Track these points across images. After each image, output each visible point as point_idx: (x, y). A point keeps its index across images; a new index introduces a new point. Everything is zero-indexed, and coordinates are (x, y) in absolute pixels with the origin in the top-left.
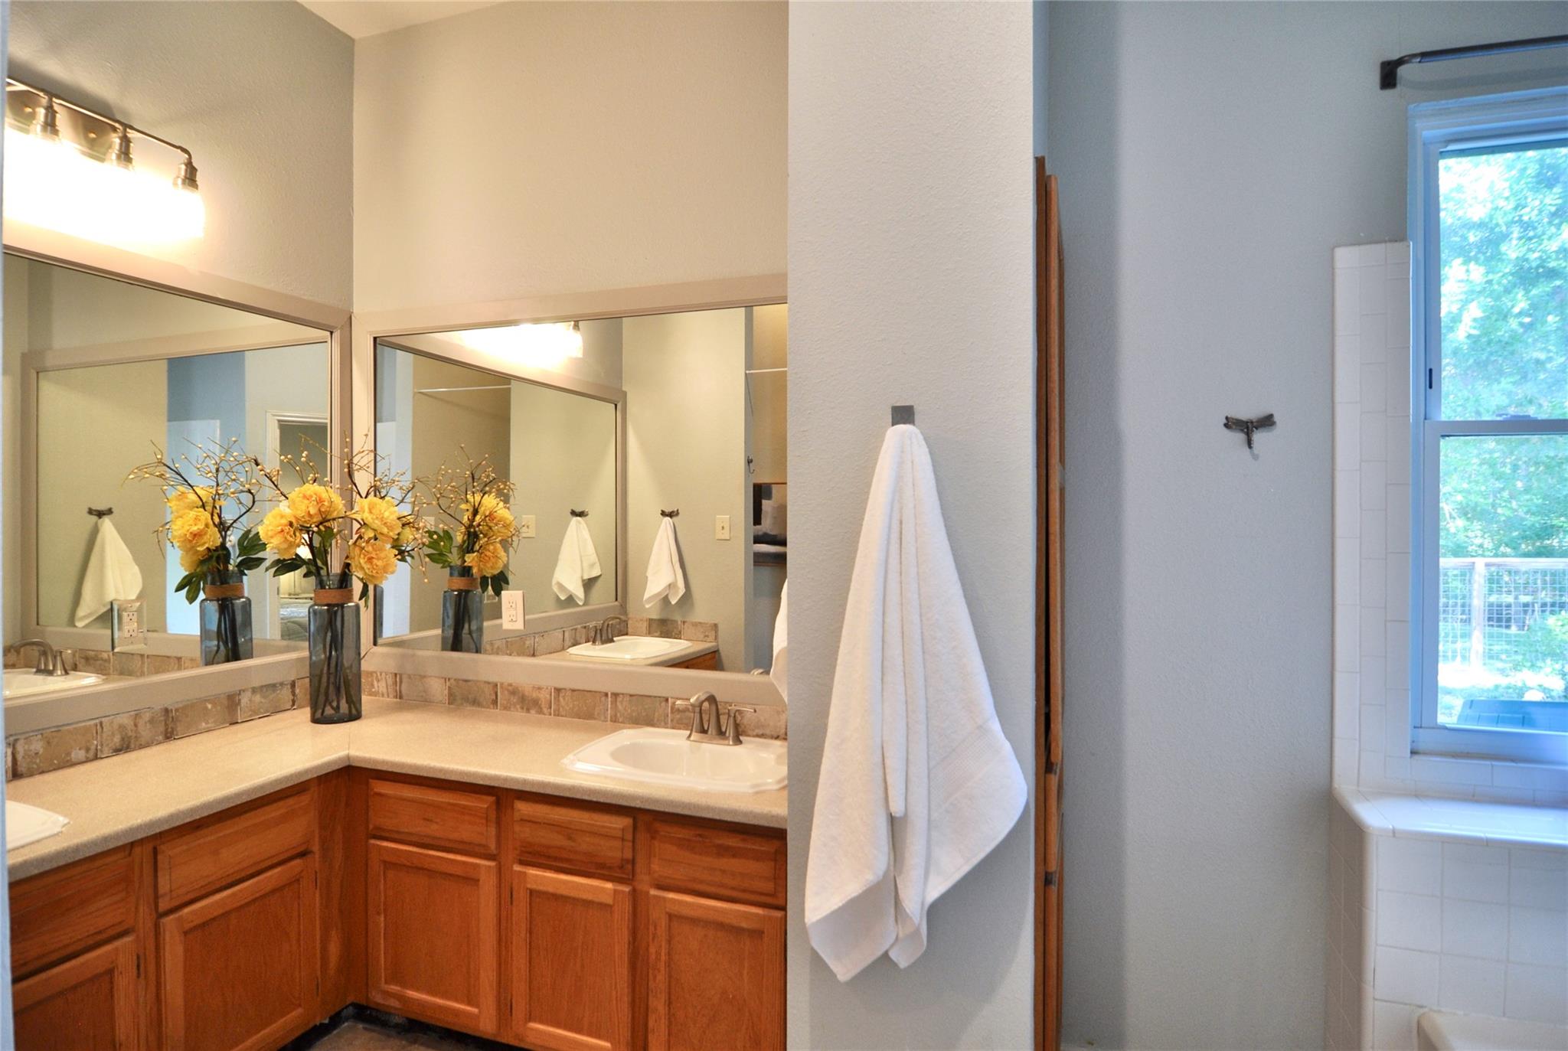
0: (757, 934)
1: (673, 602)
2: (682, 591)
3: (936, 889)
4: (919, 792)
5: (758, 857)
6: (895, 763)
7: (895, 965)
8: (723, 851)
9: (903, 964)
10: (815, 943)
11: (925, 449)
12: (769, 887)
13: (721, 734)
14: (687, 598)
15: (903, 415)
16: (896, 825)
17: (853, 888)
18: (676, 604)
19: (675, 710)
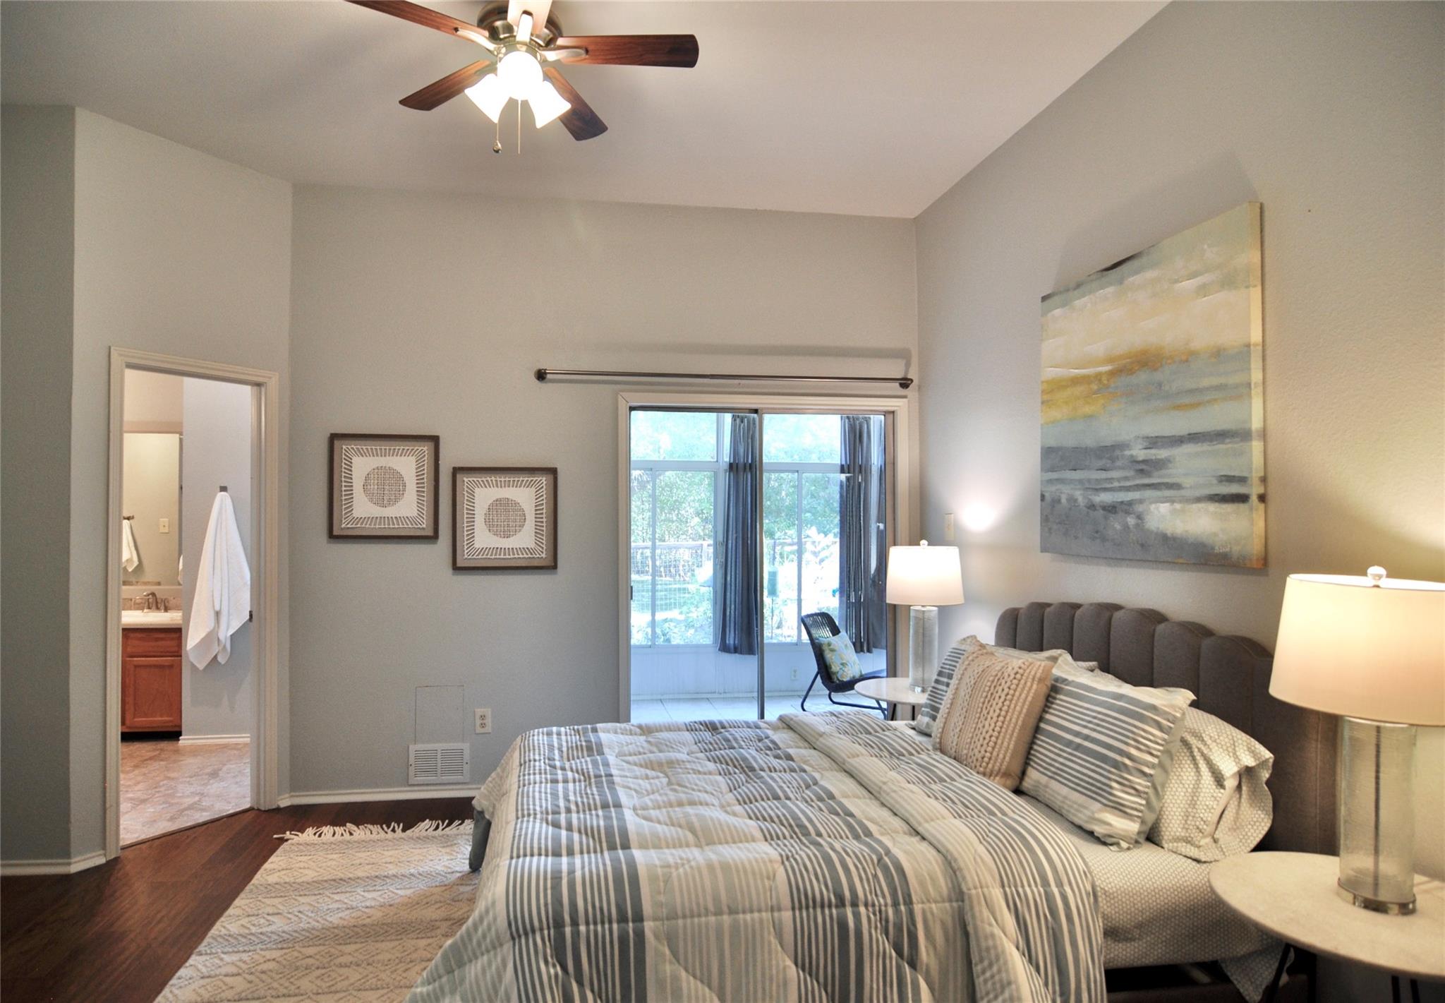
0: (171, 667)
1: (130, 570)
2: (136, 563)
3: (231, 632)
4: (225, 603)
5: (172, 639)
6: (217, 595)
7: (220, 663)
8: (157, 639)
9: (223, 663)
10: (192, 659)
11: (230, 500)
12: (176, 649)
13: (158, 608)
14: (140, 567)
15: (224, 489)
16: (218, 614)
17: (203, 635)
18: (132, 571)
19: (135, 604)
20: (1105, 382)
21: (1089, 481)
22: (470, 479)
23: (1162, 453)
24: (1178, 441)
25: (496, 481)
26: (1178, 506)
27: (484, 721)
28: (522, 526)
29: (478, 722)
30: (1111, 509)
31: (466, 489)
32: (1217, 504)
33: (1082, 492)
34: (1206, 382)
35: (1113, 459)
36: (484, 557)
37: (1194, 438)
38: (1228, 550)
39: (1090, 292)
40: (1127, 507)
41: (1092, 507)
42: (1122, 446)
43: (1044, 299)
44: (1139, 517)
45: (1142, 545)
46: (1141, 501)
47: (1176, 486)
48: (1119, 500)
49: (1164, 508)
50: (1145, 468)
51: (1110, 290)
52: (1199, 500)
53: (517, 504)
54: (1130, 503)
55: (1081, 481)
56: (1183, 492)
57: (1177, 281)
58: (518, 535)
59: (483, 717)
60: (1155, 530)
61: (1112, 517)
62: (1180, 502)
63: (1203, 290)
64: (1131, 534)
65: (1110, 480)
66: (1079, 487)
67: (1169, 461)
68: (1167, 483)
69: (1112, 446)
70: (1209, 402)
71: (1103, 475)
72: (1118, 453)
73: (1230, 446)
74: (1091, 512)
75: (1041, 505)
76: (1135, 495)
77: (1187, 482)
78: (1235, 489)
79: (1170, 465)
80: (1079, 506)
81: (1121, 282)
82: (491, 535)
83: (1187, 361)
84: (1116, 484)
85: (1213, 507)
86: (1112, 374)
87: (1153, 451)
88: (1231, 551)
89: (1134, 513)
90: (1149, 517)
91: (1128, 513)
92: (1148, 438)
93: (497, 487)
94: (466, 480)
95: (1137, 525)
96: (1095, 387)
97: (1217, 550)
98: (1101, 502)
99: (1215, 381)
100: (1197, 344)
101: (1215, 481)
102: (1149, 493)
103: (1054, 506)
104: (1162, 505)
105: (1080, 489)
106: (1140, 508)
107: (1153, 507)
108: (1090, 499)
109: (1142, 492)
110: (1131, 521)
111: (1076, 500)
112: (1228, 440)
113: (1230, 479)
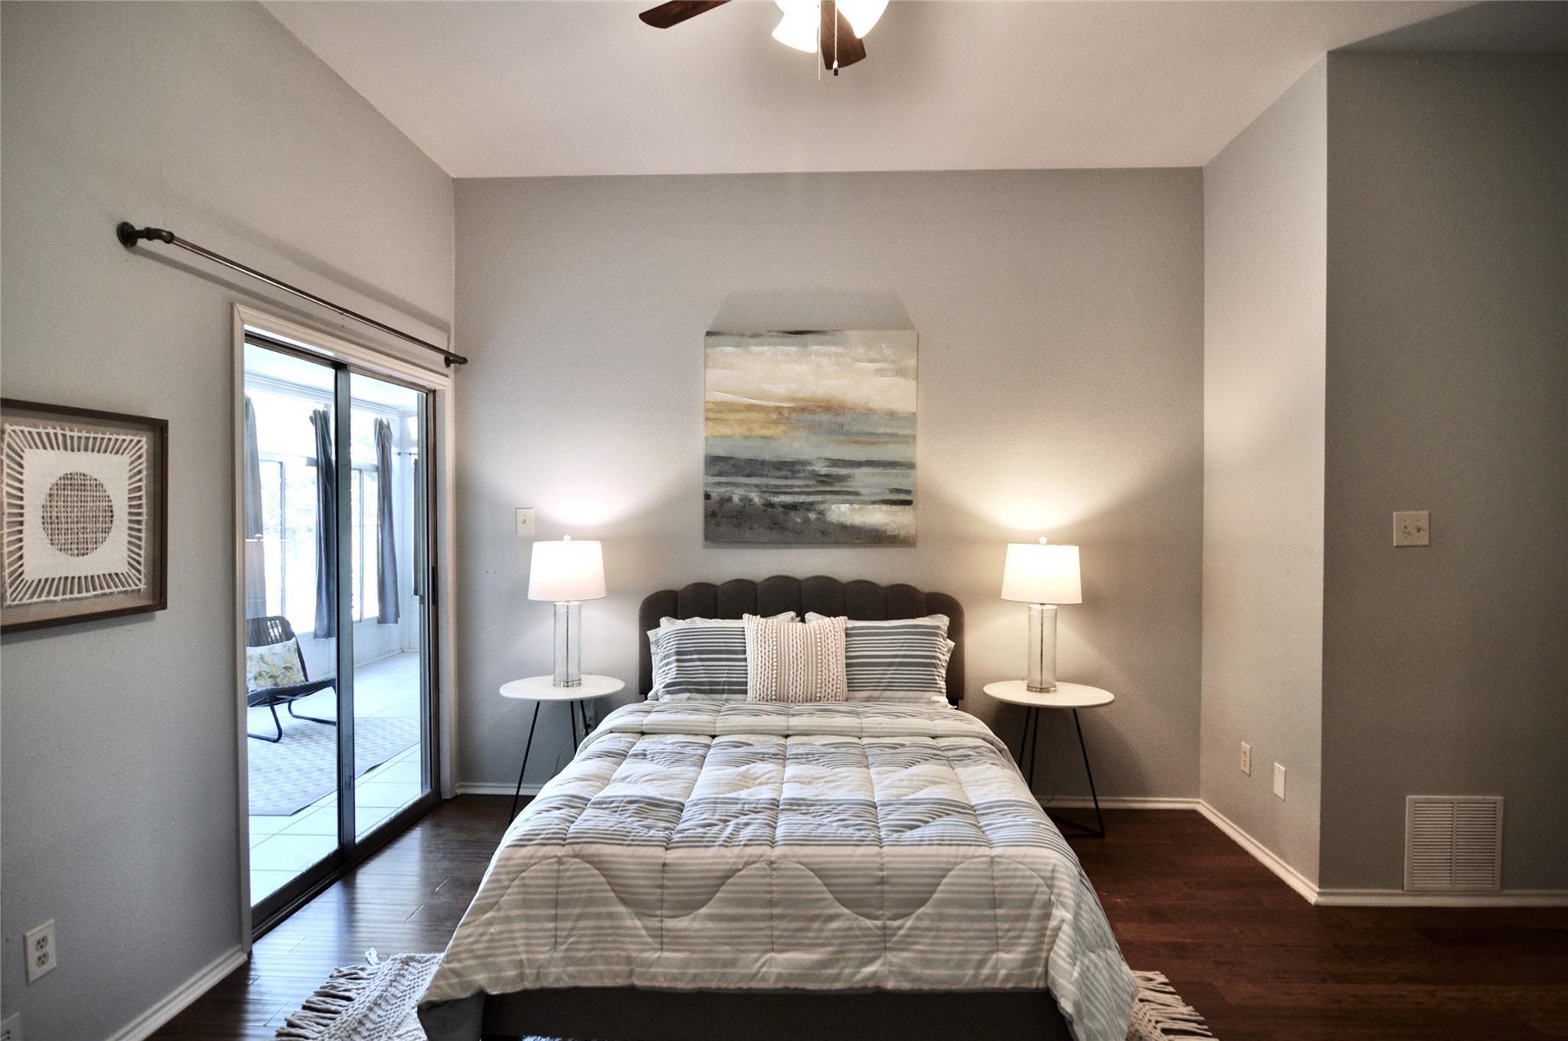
20: (787, 415)
21: (767, 486)
22: (17, 428)
23: (843, 471)
24: (859, 464)
25: (64, 436)
26: (856, 506)
27: (44, 950)
28: (106, 531)
29: (33, 954)
30: (794, 507)
31: (6, 449)
32: (889, 506)
33: (758, 494)
34: (882, 430)
35: (794, 472)
36: (43, 598)
37: (870, 463)
38: (897, 533)
39: (769, 344)
40: (809, 507)
41: (770, 505)
42: (804, 463)
43: (709, 334)
44: (821, 513)
45: (823, 533)
46: (822, 502)
47: (857, 494)
48: (800, 501)
49: (844, 507)
50: (825, 480)
51: (794, 349)
52: (874, 503)
53: (98, 486)
54: (812, 504)
55: (756, 486)
56: (862, 498)
57: (859, 361)
58: (101, 548)
59: (41, 943)
60: (836, 522)
61: (792, 514)
62: (859, 503)
63: (880, 372)
64: (812, 525)
65: (792, 486)
66: (756, 489)
67: (850, 477)
68: (847, 491)
69: (793, 462)
70: (884, 442)
71: (783, 482)
72: (798, 467)
73: (898, 471)
74: (769, 510)
75: (705, 503)
76: (819, 498)
77: (864, 491)
78: (902, 497)
79: (850, 479)
80: (755, 504)
81: (805, 345)
82: (54, 550)
83: (866, 414)
84: (798, 490)
85: (885, 507)
86: (793, 410)
87: (835, 469)
88: (899, 534)
89: (815, 511)
90: (829, 513)
91: (808, 510)
92: (829, 459)
93: (66, 449)
94: (8, 428)
95: (819, 519)
96: (774, 416)
97: (888, 533)
98: (779, 502)
99: (889, 431)
100: (874, 405)
101: (887, 491)
102: (829, 497)
103: (723, 504)
104: (842, 505)
105: (756, 492)
106: (822, 507)
107: (833, 507)
108: (766, 499)
109: (824, 496)
110: (812, 516)
111: (751, 500)
112: (897, 468)
113: (898, 491)
